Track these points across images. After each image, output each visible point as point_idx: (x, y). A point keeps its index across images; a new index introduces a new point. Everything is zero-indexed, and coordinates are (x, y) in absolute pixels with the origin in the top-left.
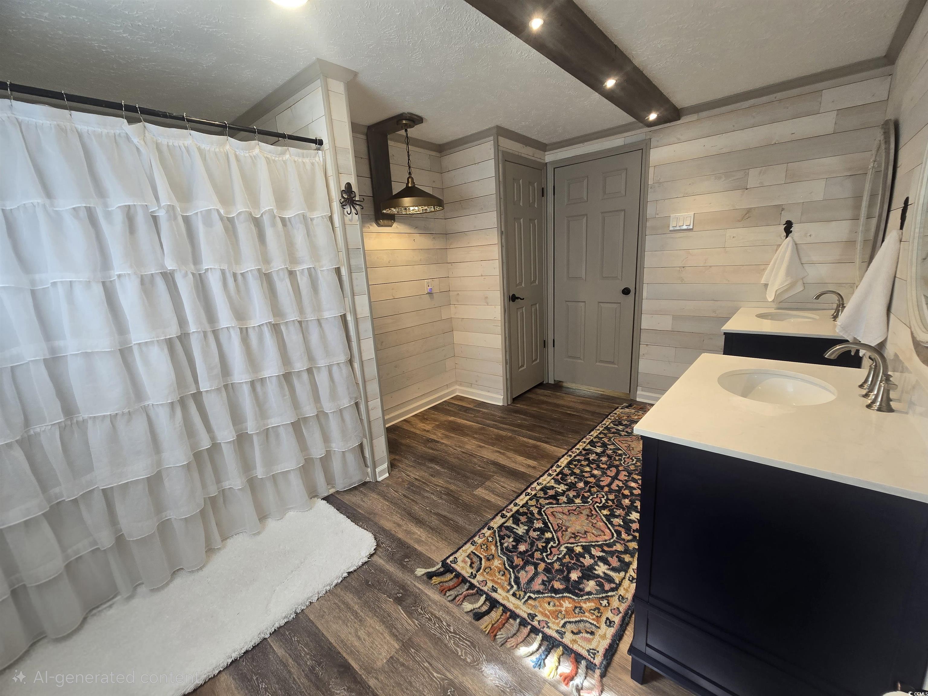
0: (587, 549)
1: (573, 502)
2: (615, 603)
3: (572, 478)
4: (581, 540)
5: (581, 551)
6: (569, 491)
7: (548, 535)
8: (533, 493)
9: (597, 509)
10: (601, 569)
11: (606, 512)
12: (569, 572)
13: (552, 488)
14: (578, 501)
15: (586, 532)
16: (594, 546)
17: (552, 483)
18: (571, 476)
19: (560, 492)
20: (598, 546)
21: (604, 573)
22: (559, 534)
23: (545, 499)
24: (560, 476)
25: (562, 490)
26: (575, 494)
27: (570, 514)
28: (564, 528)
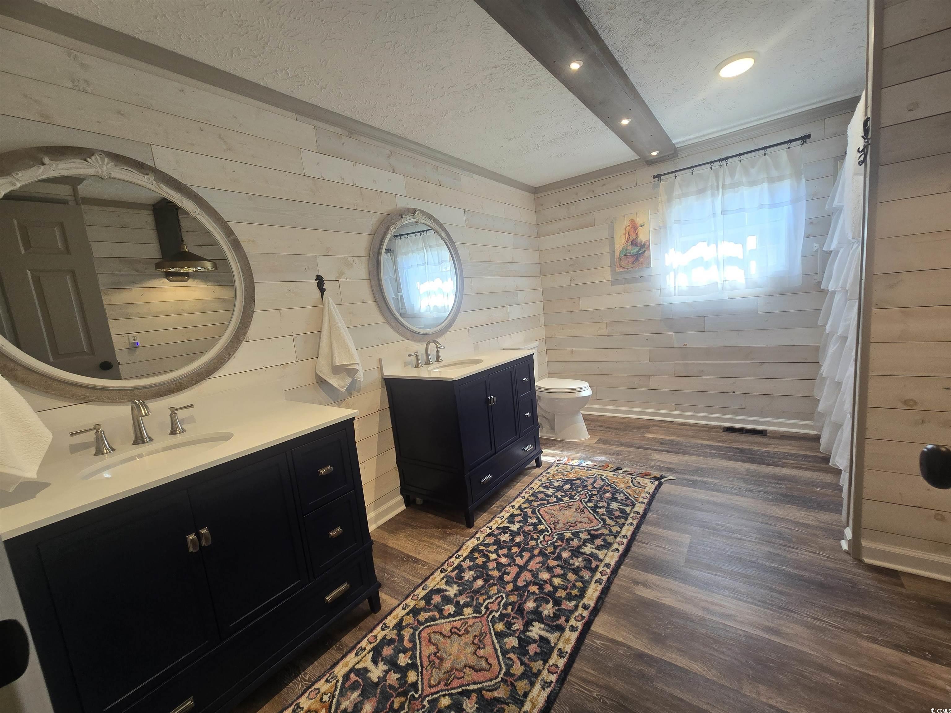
0: (560, 500)
1: (573, 534)
2: (544, 479)
3: (577, 564)
4: (564, 505)
5: (563, 498)
6: (578, 546)
7: (591, 504)
8: (618, 539)
9: (549, 529)
10: (550, 491)
11: (541, 527)
12: (571, 487)
13: (599, 548)
14: (568, 535)
15: (560, 510)
16: (554, 502)
17: (601, 554)
18: (578, 567)
19: (589, 543)
20: (550, 503)
21: (548, 490)
22: (581, 506)
23: (603, 534)
24: (593, 566)
25: (586, 546)
26: (571, 542)
27: (575, 523)
28: (579, 511)
